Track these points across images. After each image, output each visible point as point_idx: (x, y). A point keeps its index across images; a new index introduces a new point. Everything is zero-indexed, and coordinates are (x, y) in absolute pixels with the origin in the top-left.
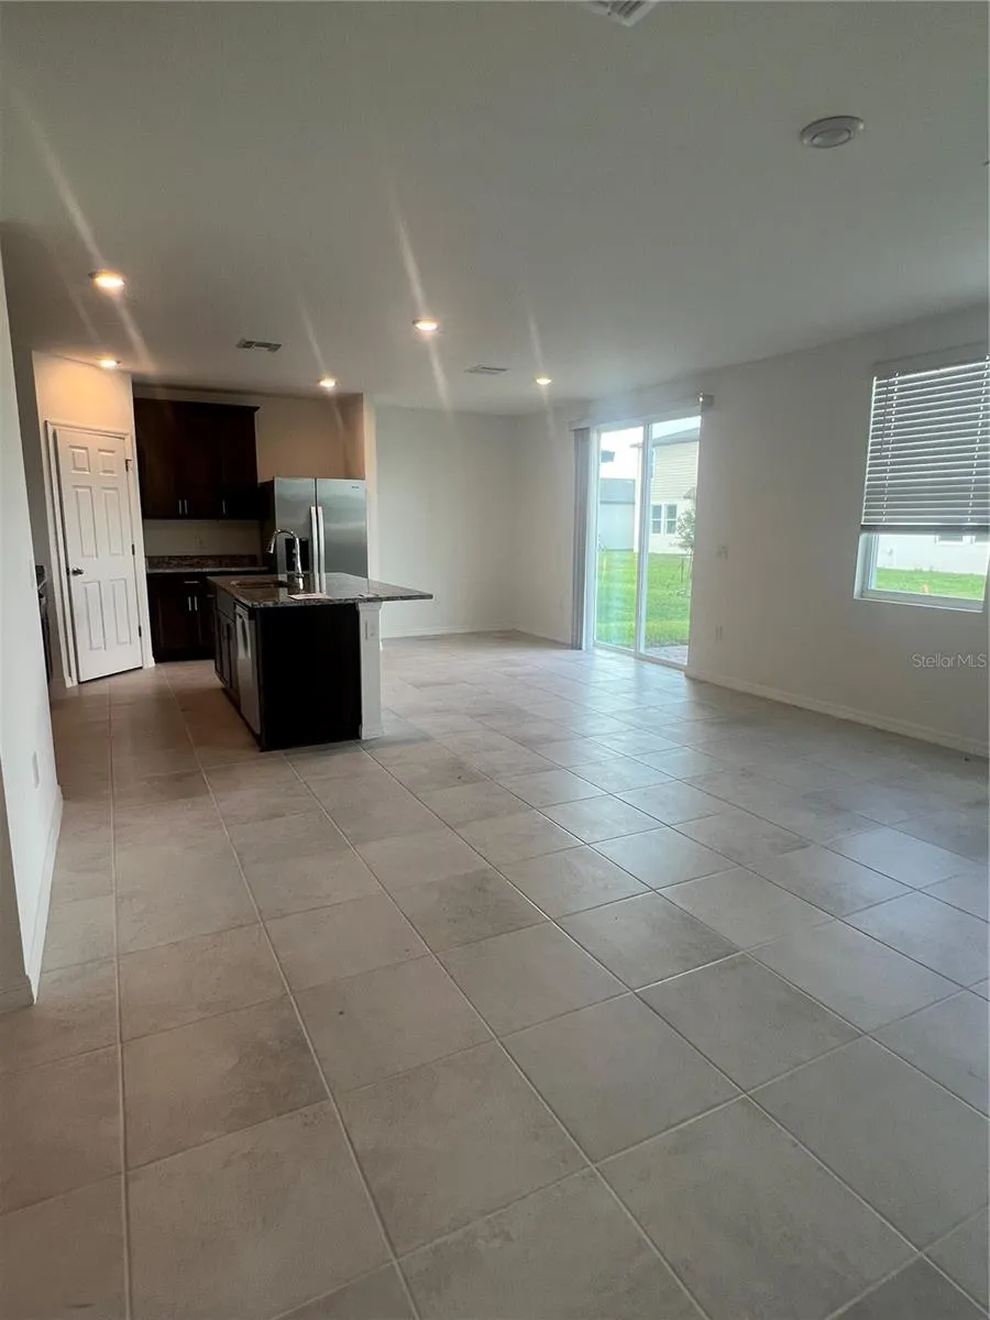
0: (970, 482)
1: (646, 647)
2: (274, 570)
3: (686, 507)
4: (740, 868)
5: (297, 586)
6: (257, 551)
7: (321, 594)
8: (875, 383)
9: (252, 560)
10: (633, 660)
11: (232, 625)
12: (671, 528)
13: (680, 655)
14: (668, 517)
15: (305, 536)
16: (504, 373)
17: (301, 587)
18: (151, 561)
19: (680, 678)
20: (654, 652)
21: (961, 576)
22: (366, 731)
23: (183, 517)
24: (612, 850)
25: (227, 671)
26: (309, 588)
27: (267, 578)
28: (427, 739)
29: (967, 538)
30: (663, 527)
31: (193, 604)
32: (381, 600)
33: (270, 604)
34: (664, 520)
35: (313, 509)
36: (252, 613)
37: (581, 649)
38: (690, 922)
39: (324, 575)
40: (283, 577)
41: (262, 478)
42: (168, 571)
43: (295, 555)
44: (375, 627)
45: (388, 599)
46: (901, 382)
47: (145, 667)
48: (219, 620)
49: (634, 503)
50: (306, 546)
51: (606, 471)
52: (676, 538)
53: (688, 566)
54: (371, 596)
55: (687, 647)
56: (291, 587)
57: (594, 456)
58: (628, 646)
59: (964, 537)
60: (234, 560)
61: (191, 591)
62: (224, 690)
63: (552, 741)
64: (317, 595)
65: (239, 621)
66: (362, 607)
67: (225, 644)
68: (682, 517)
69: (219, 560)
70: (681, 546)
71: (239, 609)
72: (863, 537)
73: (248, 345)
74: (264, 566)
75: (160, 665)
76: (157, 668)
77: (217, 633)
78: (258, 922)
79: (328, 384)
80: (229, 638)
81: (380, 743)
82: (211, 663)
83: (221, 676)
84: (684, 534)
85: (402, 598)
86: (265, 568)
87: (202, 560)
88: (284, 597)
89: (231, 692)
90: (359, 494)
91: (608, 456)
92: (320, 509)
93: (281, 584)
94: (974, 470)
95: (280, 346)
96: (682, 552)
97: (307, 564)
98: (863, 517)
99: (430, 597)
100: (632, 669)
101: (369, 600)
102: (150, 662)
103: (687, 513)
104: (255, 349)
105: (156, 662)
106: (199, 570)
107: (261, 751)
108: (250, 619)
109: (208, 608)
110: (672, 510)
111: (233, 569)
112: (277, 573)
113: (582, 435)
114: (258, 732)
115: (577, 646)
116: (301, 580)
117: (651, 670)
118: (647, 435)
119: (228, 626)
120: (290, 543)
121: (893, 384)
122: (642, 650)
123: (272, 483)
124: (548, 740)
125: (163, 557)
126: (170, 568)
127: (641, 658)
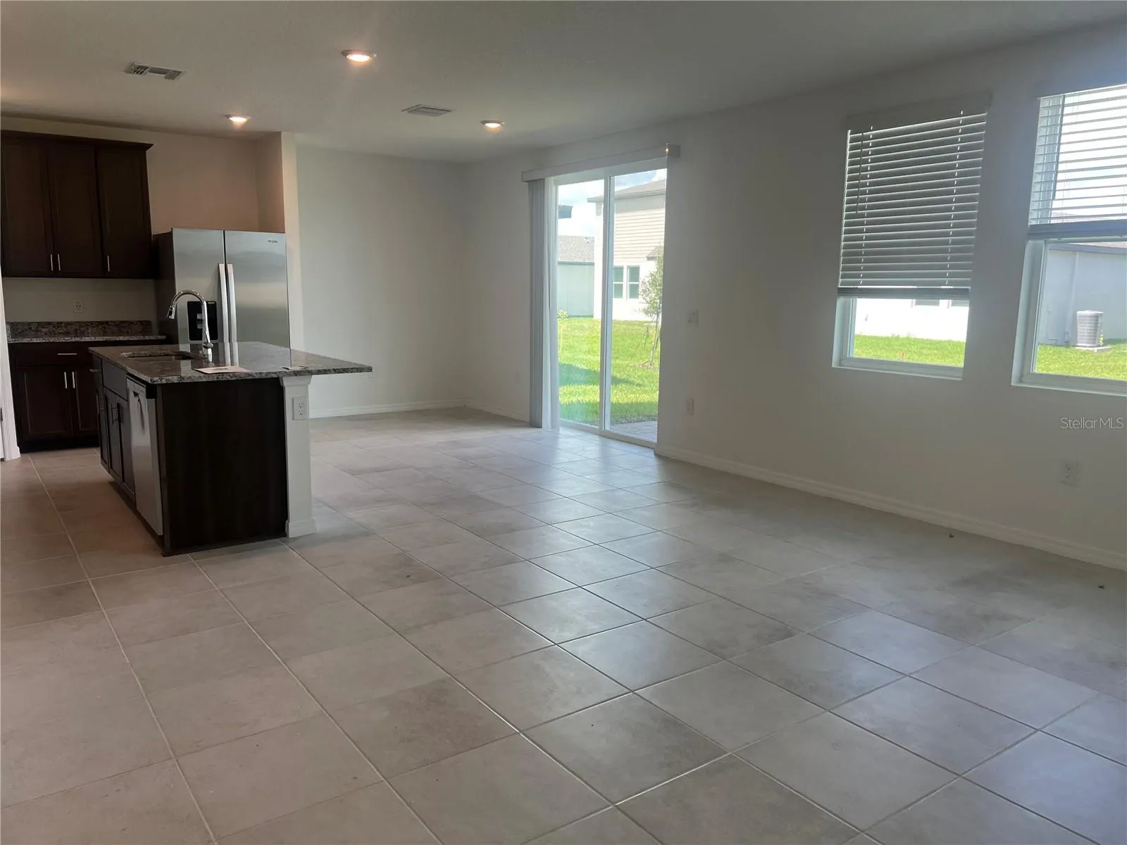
0: (946, 243)
1: (612, 423)
2: (172, 339)
3: (650, 269)
4: (724, 662)
5: (205, 357)
6: (151, 316)
7: (234, 366)
8: (849, 137)
9: (145, 326)
10: (597, 438)
11: (123, 403)
12: (634, 292)
13: (650, 431)
14: (631, 280)
15: (214, 298)
16: (448, 114)
17: (210, 359)
18: (14, 328)
19: (649, 458)
20: (619, 430)
21: (939, 342)
22: (294, 527)
23: (55, 274)
24: (582, 649)
25: (118, 461)
26: (218, 360)
27: (168, 348)
28: (366, 533)
29: (944, 303)
30: (626, 291)
31: (71, 380)
32: (311, 373)
33: (175, 379)
34: (626, 282)
35: (222, 267)
36: (151, 391)
37: (539, 426)
38: (671, 723)
39: (236, 345)
40: (185, 347)
41: (157, 228)
42: (35, 340)
43: (201, 321)
44: (304, 406)
45: (319, 372)
46: (876, 137)
47: (7, 459)
48: (106, 399)
49: (593, 264)
50: (214, 309)
51: (564, 228)
52: (639, 304)
53: (655, 334)
54: (298, 368)
55: (656, 422)
56: (196, 358)
57: (552, 211)
58: (592, 423)
59: (941, 301)
60: (121, 326)
61: (69, 365)
62: (111, 483)
63: (513, 530)
64: (229, 369)
65: (133, 401)
66: (287, 382)
67: (114, 428)
68: (647, 280)
69: (103, 326)
70: (647, 312)
71: (131, 385)
72: (840, 301)
73: (140, 70)
74: (161, 334)
75: (28, 456)
76: (22, 460)
77: (103, 414)
78: (170, 759)
79: (238, 121)
80: (120, 420)
81: (313, 540)
82: (96, 453)
83: (110, 467)
84: (648, 299)
85: (336, 371)
86: (164, 337)
87: (81, 327)
88: (187, 371)
89: (124, 487)
90: (277, 249)
91: (566, 212)
92: (230, 267)
93: (185, 356)
94: (951, 231)
95: (179, 73)
96: (648, 319)
97: (215, 334)
98: (840, 280)
99: (369, 369)
100: (597, 448)
101: (296, 373)
102: (15, 452)
103: (652, 275)
104: (149, 76)
105: (22, 452)
106: (77, 339)
107: (164, 556)
108: (148, 396)
109: (91, 384)
110: (635, 272)
111: (121, 338)
112: (177, 343)
113: (537, 187)
114: (160, 532)
115: (535, 423)
116: (210, 351)
117: (617, 449)
118: (608, 188)
119: (119, 406)
120: (194, 308)
121: (868, 138)
122: (608, 427)
123: (170, 235)
124: (510, 529)
125: (30, 324)
126: (37, 337)
127: (605, 435)
